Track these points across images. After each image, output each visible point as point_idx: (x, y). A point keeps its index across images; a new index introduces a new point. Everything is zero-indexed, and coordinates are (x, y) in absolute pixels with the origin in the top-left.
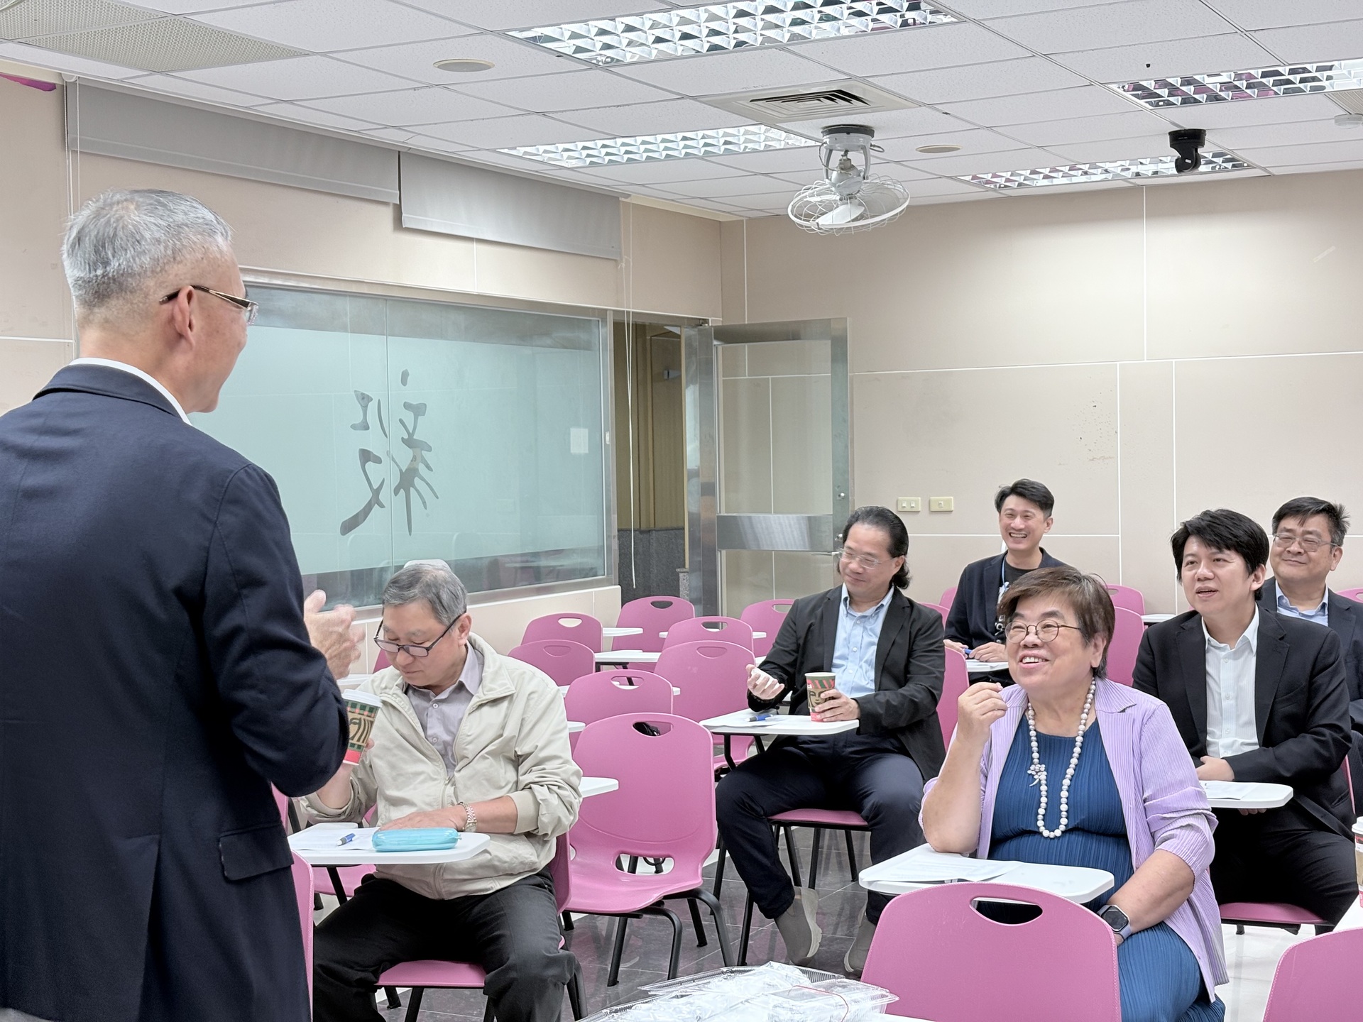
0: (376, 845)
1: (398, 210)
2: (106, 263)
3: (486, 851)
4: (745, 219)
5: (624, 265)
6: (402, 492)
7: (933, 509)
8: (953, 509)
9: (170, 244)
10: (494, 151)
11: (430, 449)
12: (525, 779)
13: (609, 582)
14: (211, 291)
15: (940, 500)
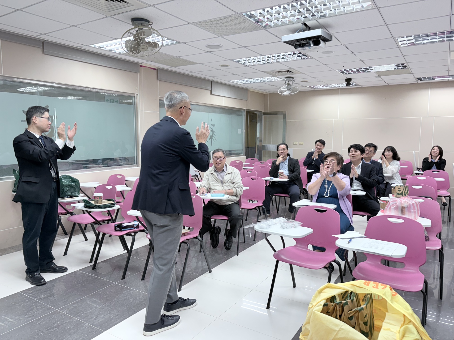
0: (211, 196)
1: (211, 91)
2: (171, 102)
3: (229, 198)
4: (269, 94)
5: (248, 101)
6: (211, 139)
7: (300, 144)
8: (303, 144)
9: (181, 100)
10: (227, 81)
11: (215, 132)
12: (235, 186)
13: (244, 155)
14: (187, 107)
15: (301, 143)
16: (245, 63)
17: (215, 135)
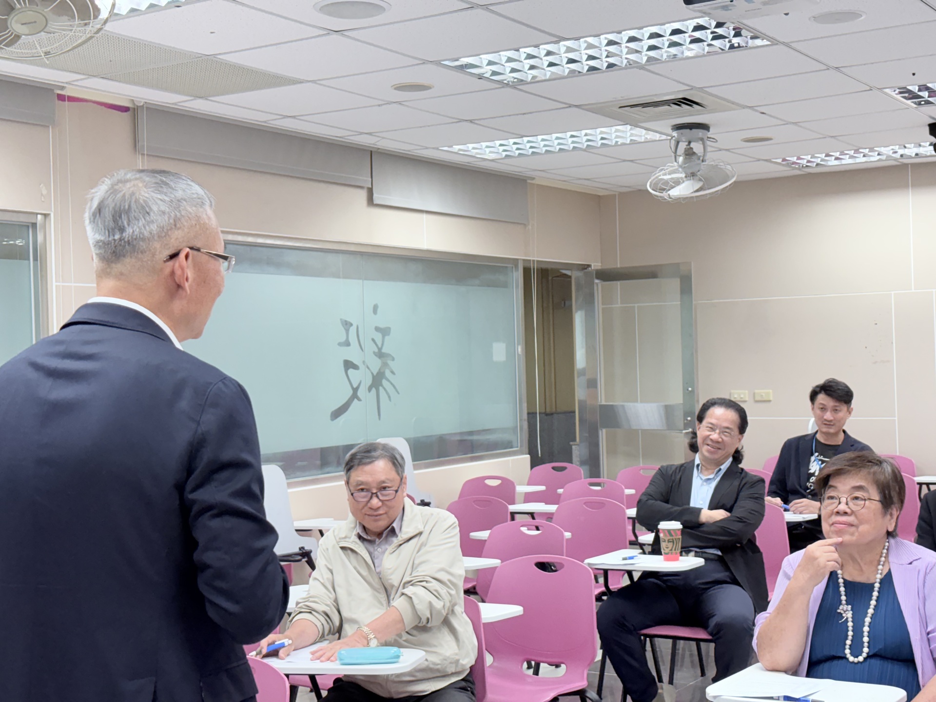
1: (370, 192)
2: (122, 230)
4: (617, 193)
5: (530, 227)
6: (374, 390)
7: (758, 398)
8: (771, 399)
9: (172, 215)
10: (437, 149)
11: (393, 359)
13: (522, 454)
14: (202, 250)
15: (763, 393)
16: (494, 73)
17: (393, 373)
